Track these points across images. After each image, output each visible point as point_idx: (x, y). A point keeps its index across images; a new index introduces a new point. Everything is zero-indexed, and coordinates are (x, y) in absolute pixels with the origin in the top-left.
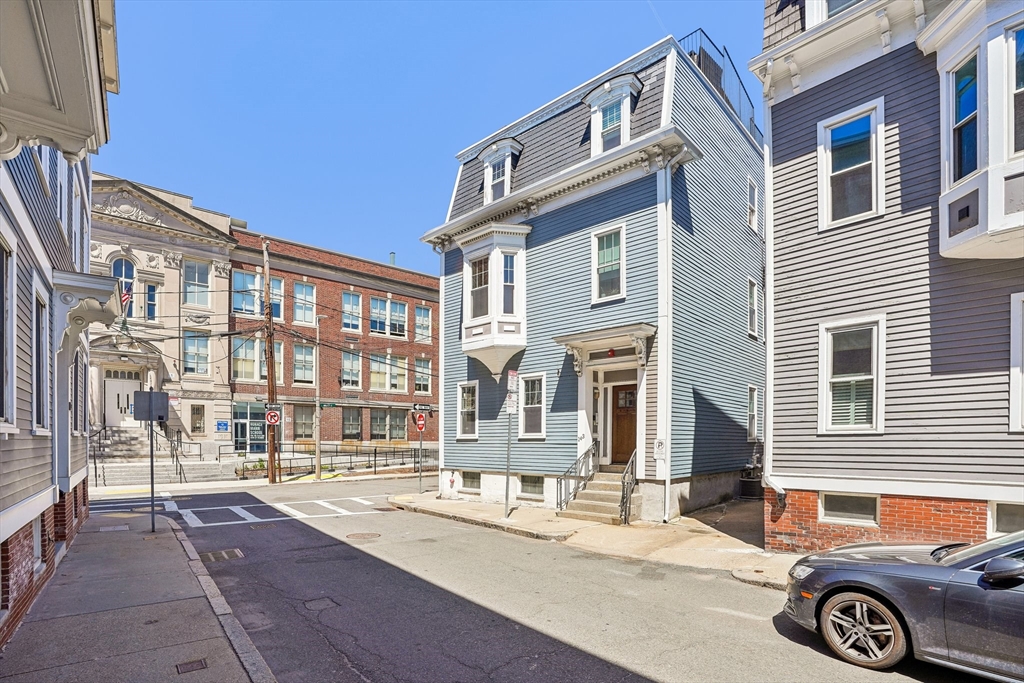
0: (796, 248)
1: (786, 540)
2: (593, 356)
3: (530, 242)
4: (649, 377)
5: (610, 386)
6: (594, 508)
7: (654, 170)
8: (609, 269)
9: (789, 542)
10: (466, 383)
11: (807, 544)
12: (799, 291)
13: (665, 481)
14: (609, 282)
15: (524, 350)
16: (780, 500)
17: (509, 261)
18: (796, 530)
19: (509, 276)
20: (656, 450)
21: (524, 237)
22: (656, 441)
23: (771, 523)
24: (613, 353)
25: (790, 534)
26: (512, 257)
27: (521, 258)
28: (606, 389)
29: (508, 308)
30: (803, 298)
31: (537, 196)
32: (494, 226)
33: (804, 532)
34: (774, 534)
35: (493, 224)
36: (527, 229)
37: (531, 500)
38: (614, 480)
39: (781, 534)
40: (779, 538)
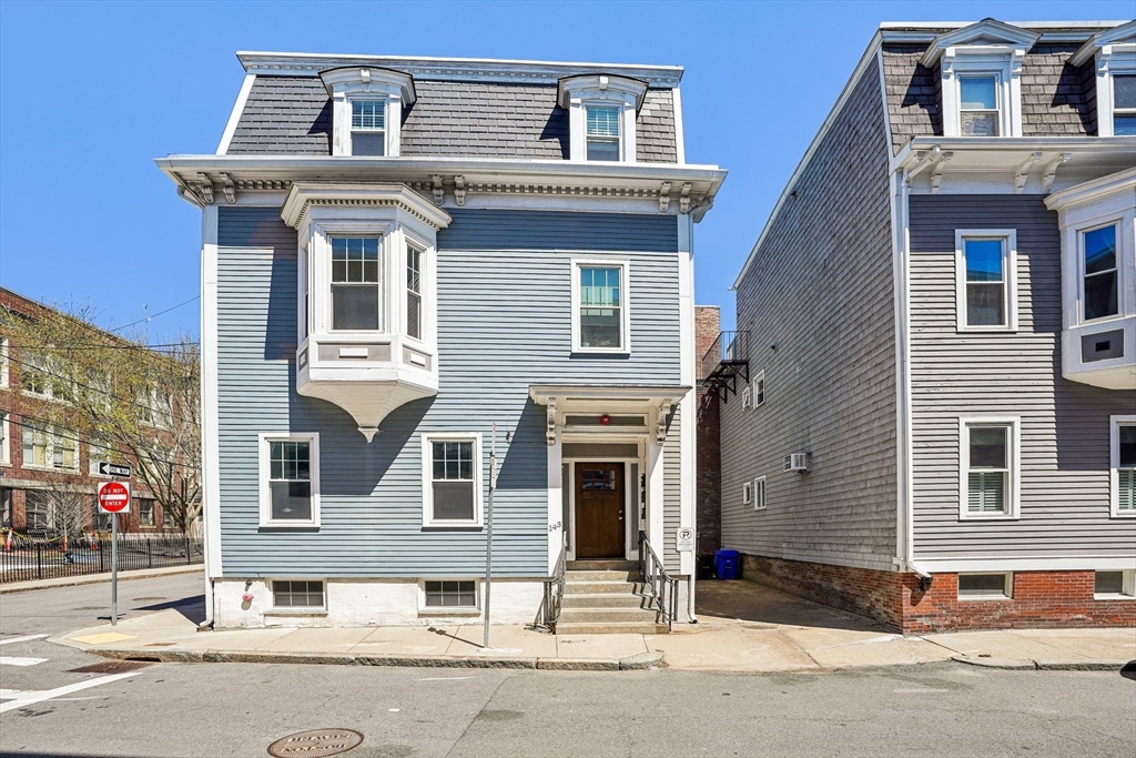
0: (934, 342)
1: (926, 622)
2: (572, 420)
3: (444, 239)
4: (667, 455)
5: (572, 461)
6: (610, 617)
7: (673, 211)
8: (597, 313)
9: (930, 623)
10: (287, 434)
11: (947, 623)
12: (939, 384)
13: (689, 577)
14: (601, 329)
15: (434, 397)
16: (921, 584)
17: (413, 258)
18: (936, 610)
19: (413, 278)
20: (679, 540)
21: (437, 229)
22: (679, 530)
23: (911, 607)
24: (605, 420)
25: (931, 616)
26: (417, 254)
27: (430, 258)
28: (566, 467)
29: (414, 329)
30: (941, 390)
31: (470, 178)
32: (406, 196)
33: (944, 612)
34: (913, 618)
35: (405, 190)
36: (443, 220)
37: (452, 615)
38: (599, 580)
39: (921, 616)
40: (919, 620)
